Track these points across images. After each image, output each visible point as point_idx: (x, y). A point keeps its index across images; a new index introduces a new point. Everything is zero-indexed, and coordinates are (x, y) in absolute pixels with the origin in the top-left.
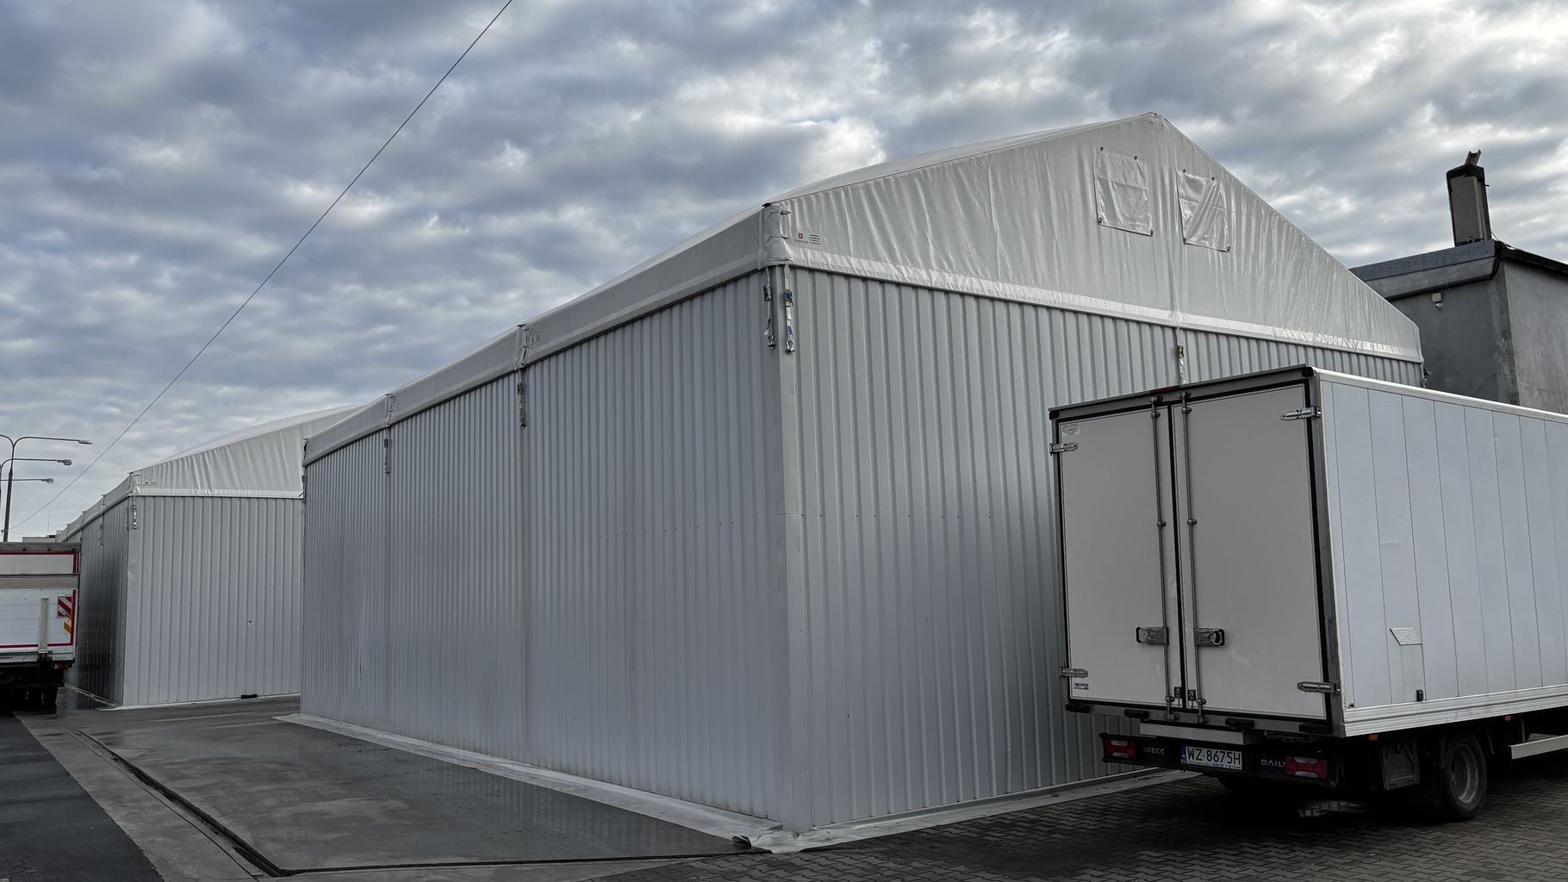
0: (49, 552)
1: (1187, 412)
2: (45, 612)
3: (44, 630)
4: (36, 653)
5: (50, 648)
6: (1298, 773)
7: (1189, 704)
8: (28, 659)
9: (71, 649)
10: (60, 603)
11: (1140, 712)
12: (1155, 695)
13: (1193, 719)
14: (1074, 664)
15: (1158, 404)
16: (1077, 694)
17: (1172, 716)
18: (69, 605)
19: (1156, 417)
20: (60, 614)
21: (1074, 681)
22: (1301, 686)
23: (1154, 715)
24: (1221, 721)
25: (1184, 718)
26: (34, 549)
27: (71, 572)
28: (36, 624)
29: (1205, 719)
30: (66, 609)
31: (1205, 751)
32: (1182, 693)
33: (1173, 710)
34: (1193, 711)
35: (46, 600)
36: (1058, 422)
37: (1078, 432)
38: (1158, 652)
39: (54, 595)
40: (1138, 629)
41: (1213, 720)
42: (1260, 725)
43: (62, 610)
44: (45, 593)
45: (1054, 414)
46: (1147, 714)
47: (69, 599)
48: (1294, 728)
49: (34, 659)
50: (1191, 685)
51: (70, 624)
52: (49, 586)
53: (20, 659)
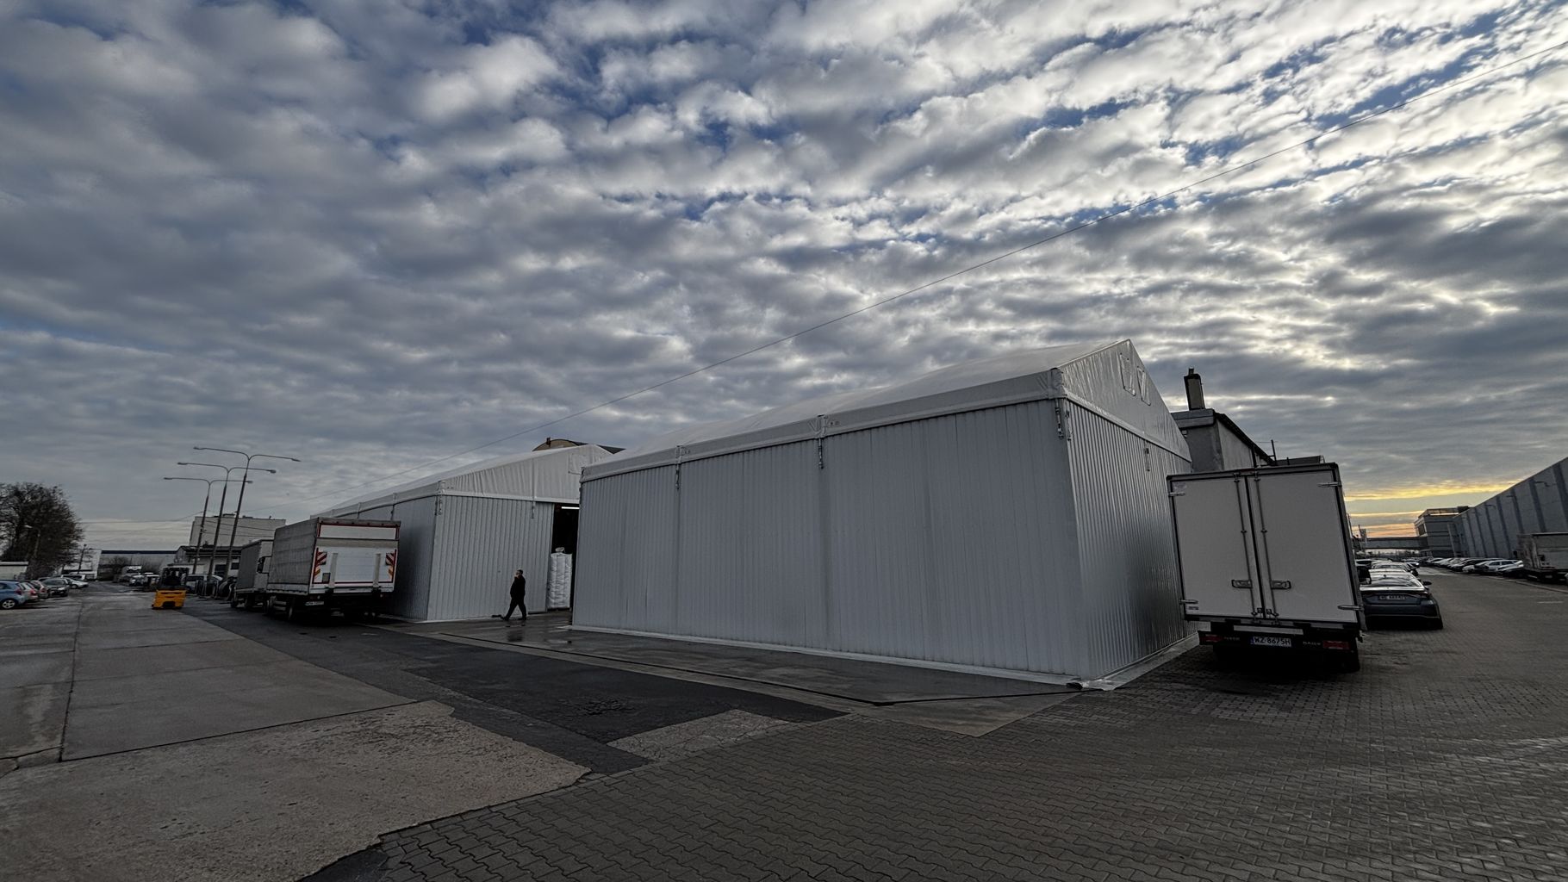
0: (382, 526)
1: (1257, 481)
2: (379, 562)
3: (377, 575)
4: (370, 587)
5: (380, 584)
6: (1330, 648)
7: (1268, 616)
8: (366, 591)
9: (392, 585)
10: (387, 557)
11: (1237, 621)
12: (1246, 612)
13: (1269, 623)
14: (1188, 597)
15: (1239, 476)
16: (1189, 612)
17: (1254, 621)
18: (392, 558)
19: (1237, 482)
20: (387, 564)
21: (1188, 605)
22: (1339, 607)
23: (1243, 621)
24: (1291, 624)
25: (1265, 622)
26: (375, 523)
27: (394, 538)
28: (373, 569)
29: (1278, 623)
30: (390, 562)
31: (1266, 638)
32: (1263, 610)
33: (1257, 619)
34: (1270, 619)
35: (379, 555)
36: (1171, 482)
37: (1186, 487)
38: (1247, 592)
39: (384, 552)
40: (1233, 581)
41: (1283, 623)
42: (1314, 625)
43: (388, 561)
44: (378, 551)
45: (1169, 478)
46: (1240, 621)
47: (392, 555)
48: (1340, 627)
49: (369, 591)
50: (1269, 606)
51: (392, 570)
52: (380, 546)
53: (361, 591)
